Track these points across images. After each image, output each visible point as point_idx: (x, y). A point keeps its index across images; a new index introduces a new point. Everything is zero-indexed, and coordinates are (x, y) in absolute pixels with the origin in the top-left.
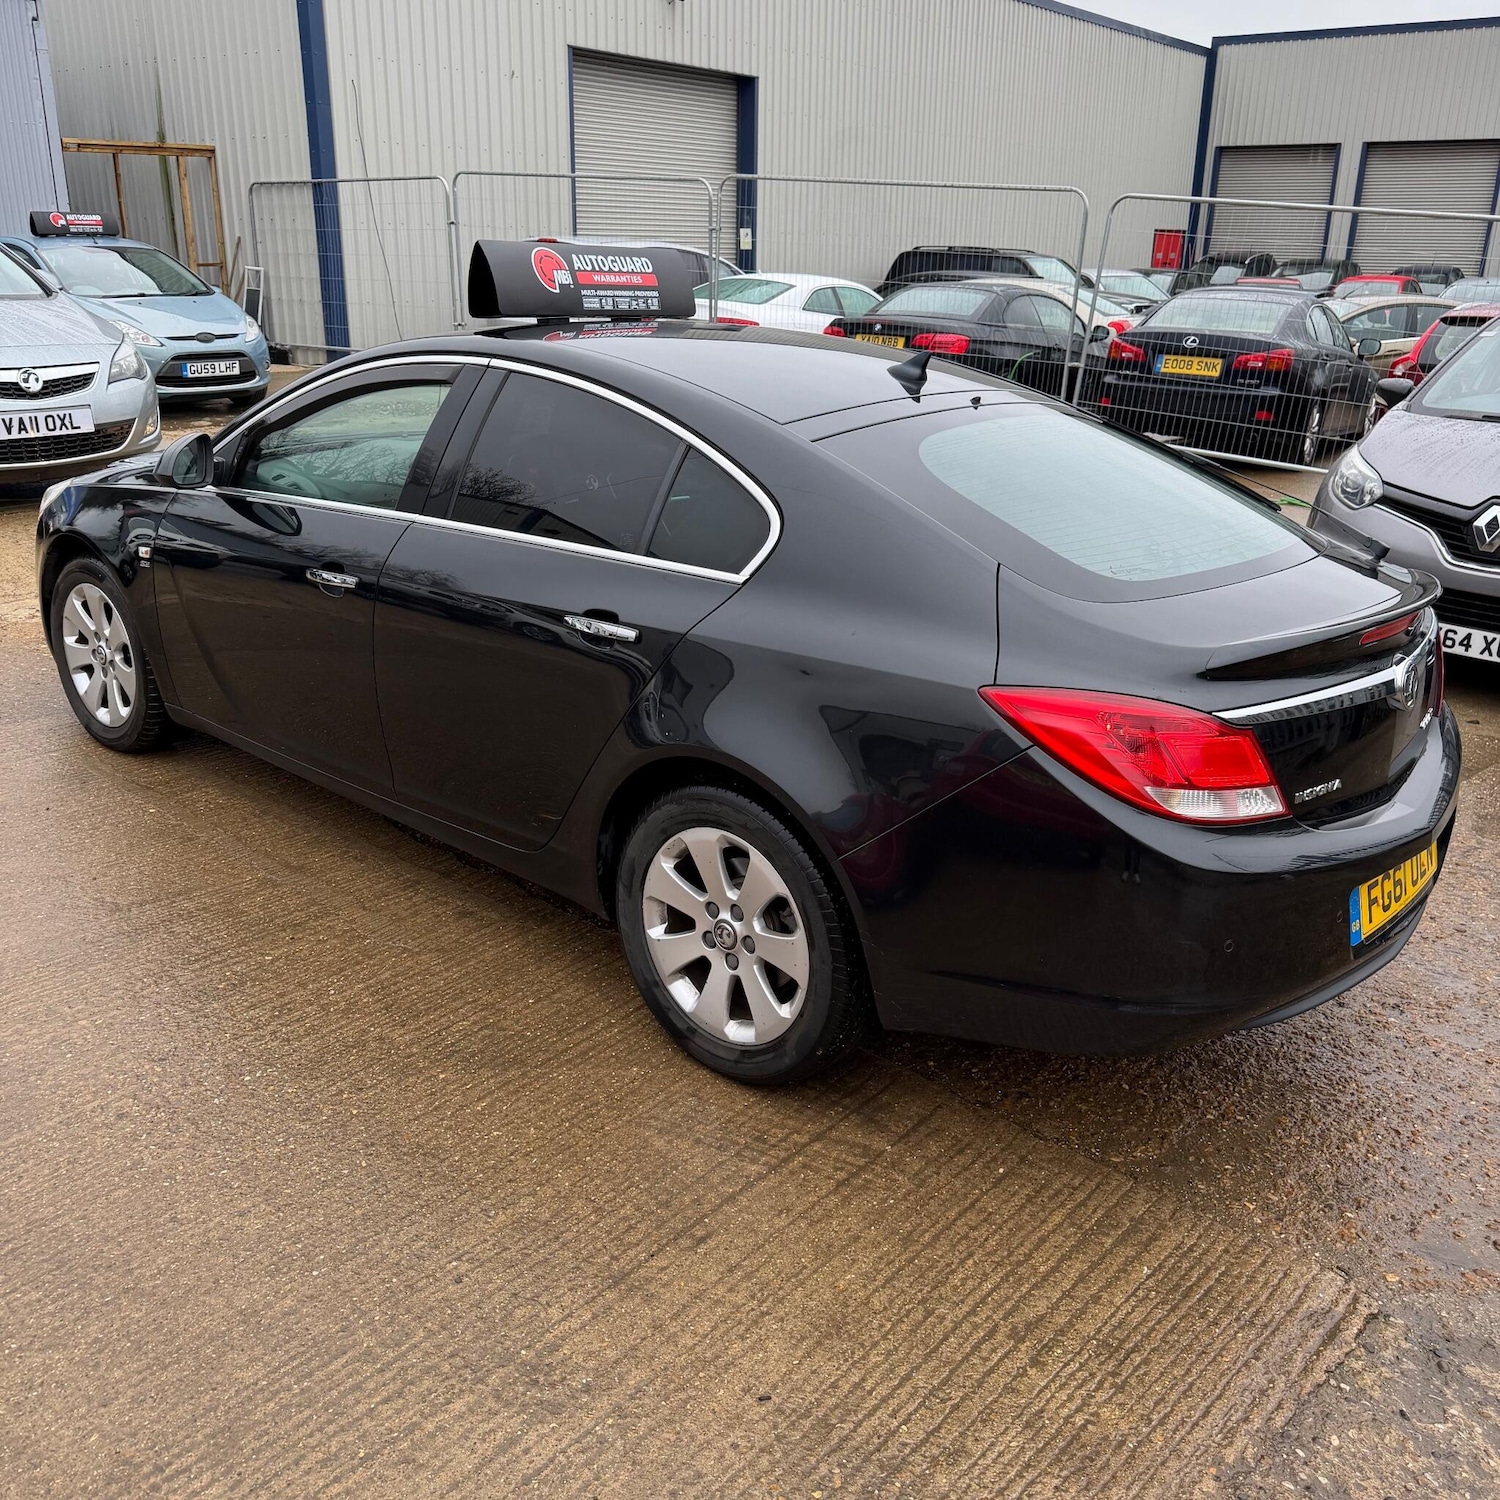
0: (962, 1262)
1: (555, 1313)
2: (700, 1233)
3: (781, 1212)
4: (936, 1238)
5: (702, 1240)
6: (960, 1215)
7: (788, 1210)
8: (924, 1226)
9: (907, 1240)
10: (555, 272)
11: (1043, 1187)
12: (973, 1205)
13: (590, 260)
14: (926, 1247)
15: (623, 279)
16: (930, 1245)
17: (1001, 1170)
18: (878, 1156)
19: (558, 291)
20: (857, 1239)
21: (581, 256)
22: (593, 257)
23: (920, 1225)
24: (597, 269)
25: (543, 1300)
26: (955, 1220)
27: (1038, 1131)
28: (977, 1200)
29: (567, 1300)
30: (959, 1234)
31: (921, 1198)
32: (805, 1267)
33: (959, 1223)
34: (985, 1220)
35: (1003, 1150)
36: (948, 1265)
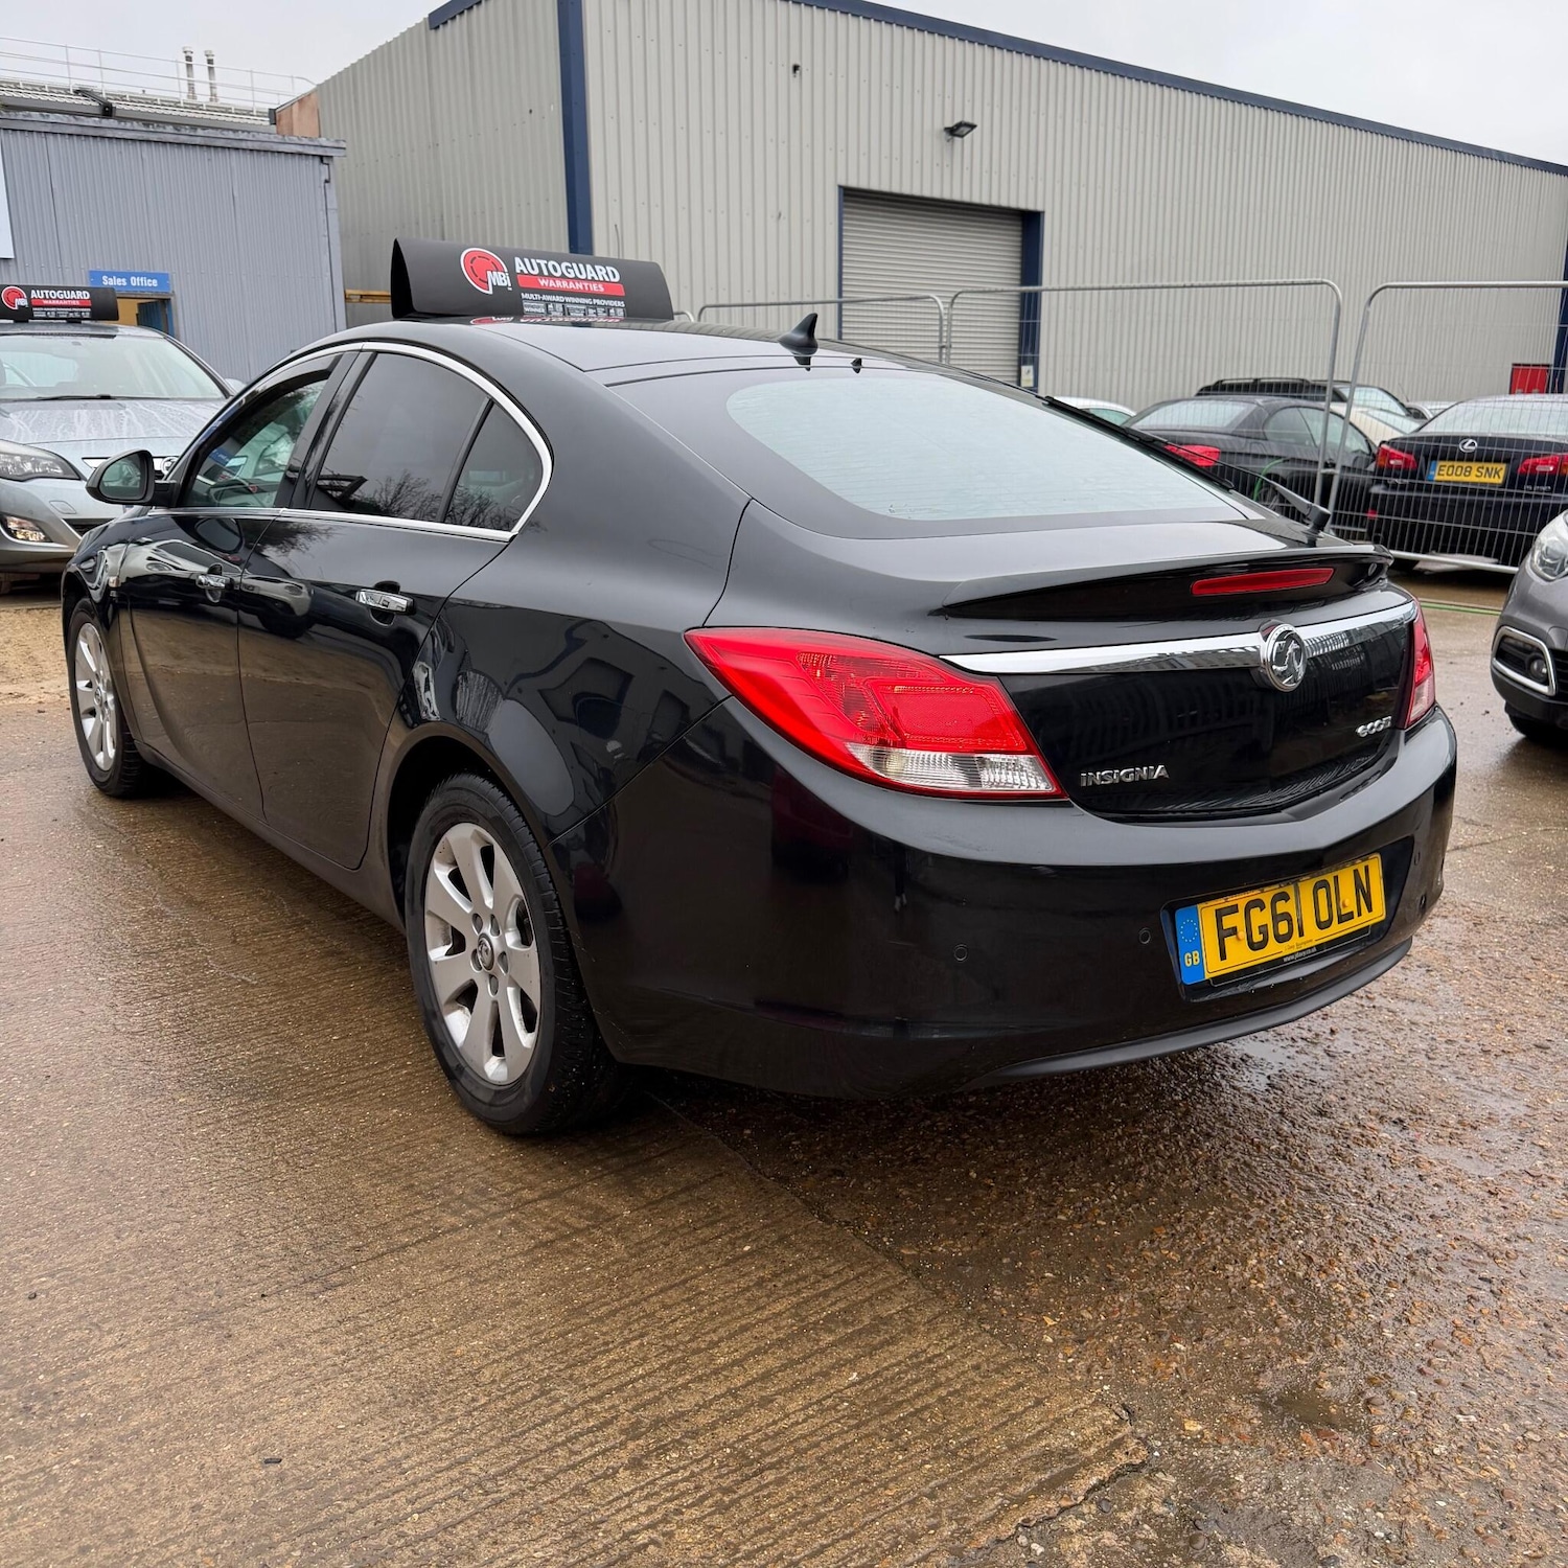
0: (628, 1341)
1: (109, 1340)
2: (335, 1279)
3: (448, 1267)
4: (614, 1313)
5: (334, 1287)
6: (662, 1291)
7: (458, 1266)
8: (608, 1299)
9: (579, 1311)
10: (489, 273)
11: (788, 1271)
12: (685, 1282)
13: (539, 265)
14: (593, 1321)
15: (579, 286)
16: (600, 1320)
17: (747, 1248)
18: (607, 1221)
19: (490, 292)
20: (515, 1304)
21: (526, 260)
22: (543, 262)
23: (604, 1297)
24: (546, 273)
25: (106, 1327)
26: (652, 1296)
27: (828, 1212)
28: (695, 1277)
29: (131, 1331)
30: (644, 1311)
31: (627, 1269)
32: (430, 1328)
33: (654, 1299)
34: (689, 1299)
35: (765, 1226)
36: (607, 1344)
